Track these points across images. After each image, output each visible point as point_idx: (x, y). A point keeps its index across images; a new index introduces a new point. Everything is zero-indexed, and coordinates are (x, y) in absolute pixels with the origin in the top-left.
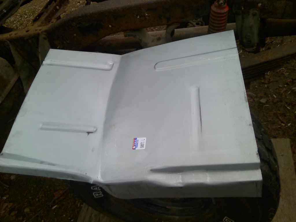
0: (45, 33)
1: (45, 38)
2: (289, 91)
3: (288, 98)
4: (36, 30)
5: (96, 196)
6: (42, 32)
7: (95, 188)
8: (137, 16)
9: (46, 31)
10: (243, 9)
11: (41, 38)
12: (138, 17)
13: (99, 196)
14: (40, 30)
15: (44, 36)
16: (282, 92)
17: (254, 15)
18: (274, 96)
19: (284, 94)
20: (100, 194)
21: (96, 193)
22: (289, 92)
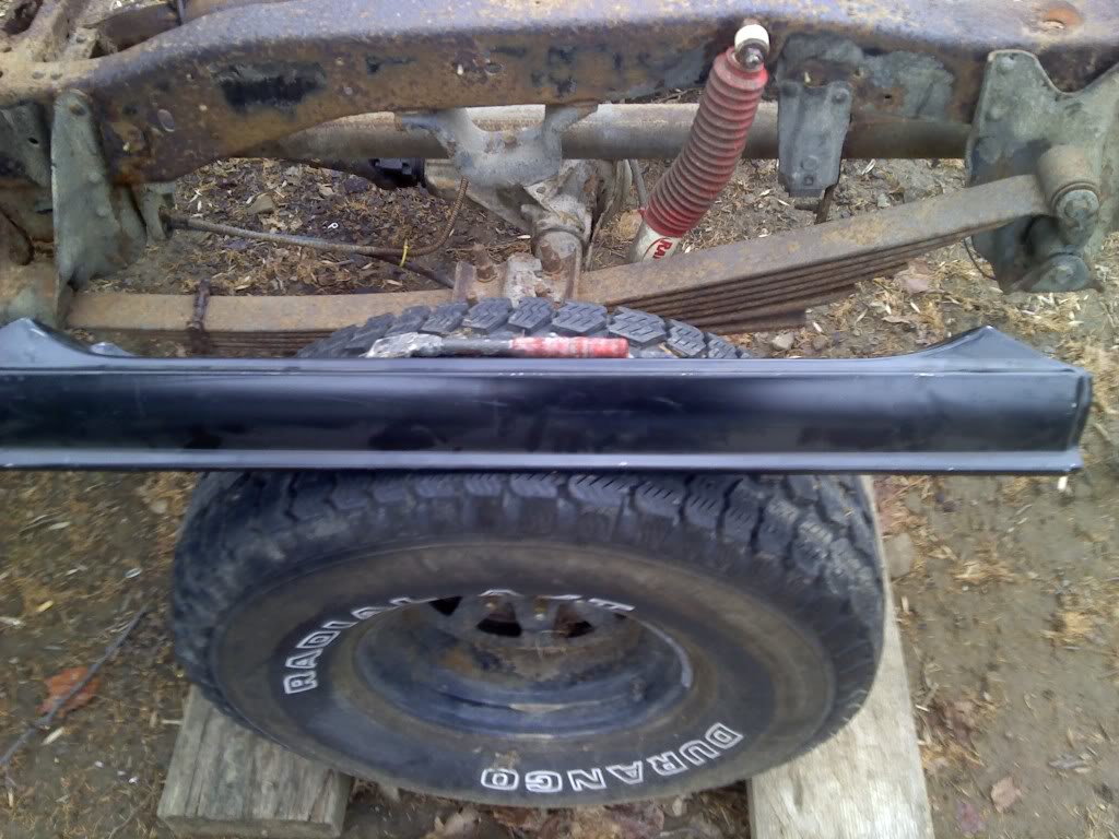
0: (78, 92)
1: (77, 112)
2: (859, 313)
3: (857, 333)
4: (37, 76)
5: (293, 689)
6: (68, 87)
7: (299, 663)
8: (456, 68)
9: (84, 85)
10: (808, 80)
11: (60, 111)
12: (460, 71)
13: (304, 686)
14: (55, 77)
15: (73, 102)
16: (839, 313)
17: (838, 101)
18: (816, 325)
19: (844, 320)
20: (307, 682)
21: (297, 678)
22: (861, 316)
